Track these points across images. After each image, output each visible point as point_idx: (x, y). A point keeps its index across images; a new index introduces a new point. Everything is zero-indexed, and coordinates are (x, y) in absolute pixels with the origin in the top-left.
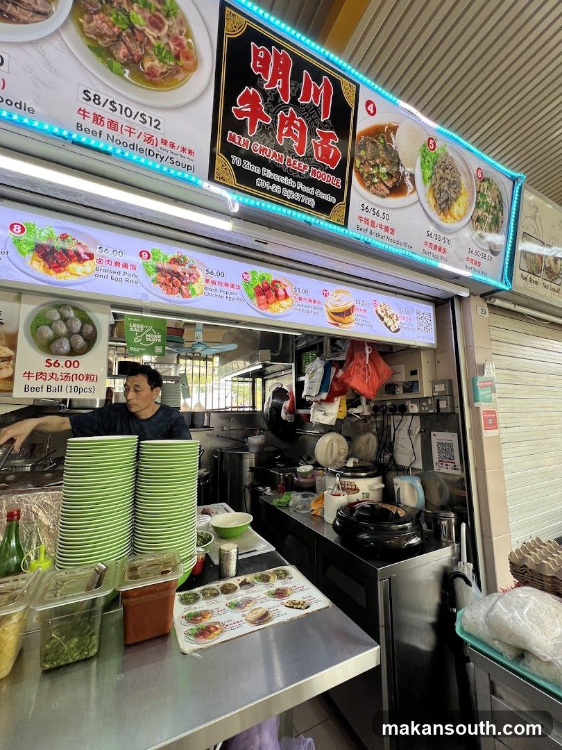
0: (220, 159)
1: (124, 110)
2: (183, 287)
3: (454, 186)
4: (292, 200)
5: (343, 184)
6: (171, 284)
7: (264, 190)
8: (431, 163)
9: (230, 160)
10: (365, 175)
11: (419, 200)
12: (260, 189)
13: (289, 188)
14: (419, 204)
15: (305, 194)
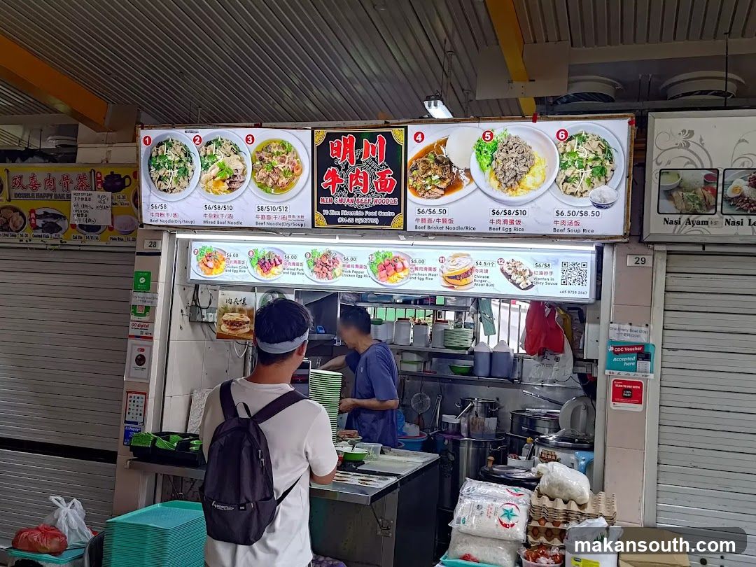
0: (317, 215)
1: (274, 209)
2: (329, 272)
3: (524, 161)
4: (361, 224)
5: (400, 201)
6: (322, 272)
7: (344, 223)
8: (489, 153)
9: (322, 213)
10: (419, 188)
11: (478, 187)
12: (341, 224)
13: (358, 217)
14: (479, 191)
15: (371, 217)
